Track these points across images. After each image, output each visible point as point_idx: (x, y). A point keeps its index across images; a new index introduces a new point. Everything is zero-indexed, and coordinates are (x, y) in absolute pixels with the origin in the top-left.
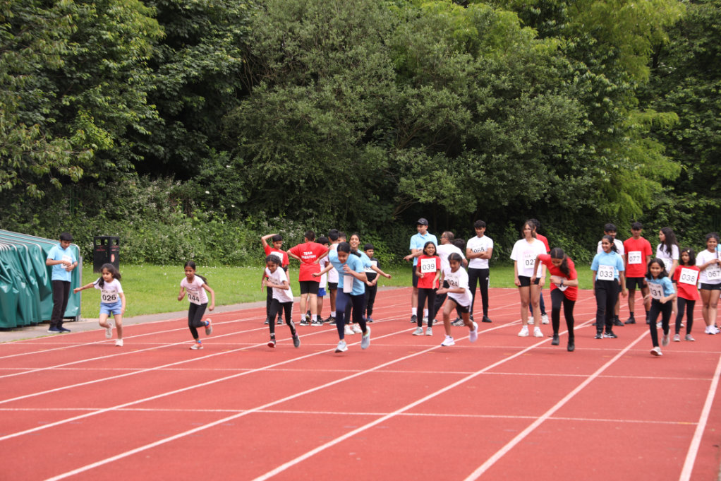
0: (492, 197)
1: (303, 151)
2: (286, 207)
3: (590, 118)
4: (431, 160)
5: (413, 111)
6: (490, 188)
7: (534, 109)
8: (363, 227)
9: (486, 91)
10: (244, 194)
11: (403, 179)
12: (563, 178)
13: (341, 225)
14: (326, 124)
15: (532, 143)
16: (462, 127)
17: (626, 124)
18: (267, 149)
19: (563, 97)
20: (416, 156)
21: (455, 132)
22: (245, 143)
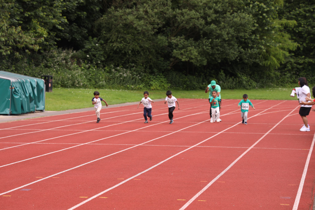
0: (213, 59)
1: (130, 38)
2: (122, 63)
3: (257, 23)
4: (187, 42)
5: (179, 20)
6: (213, 54)
7: (232, 19)
8: (156, 72)
9: (212, 11)
10: (104, 57)
11: (175, 51)
12: (245, 50)
13: (146, 71)
14: (140, 26)
15: (231, 35)
16: (201, 27)
17: (273, 25)
18: (114, 37)
19: (245, 14)
20: (180, 40)
21: (198, 30)
22: (104, 33)
